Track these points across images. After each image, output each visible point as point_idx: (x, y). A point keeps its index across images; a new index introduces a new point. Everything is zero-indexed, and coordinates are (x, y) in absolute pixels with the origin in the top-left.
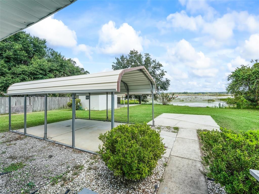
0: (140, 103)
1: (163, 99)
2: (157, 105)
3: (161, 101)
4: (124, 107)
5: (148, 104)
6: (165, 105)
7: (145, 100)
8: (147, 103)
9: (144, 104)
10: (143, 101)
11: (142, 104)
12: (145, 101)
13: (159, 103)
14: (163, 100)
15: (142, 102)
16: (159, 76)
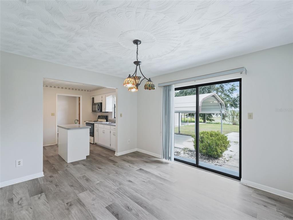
0: (204, 122)
1: (234, 118)
2: (226, 124)
3: (231, 120)
4: (188, 125)
5: (215, 123)
6: (235, 124)
7: (210, 118)
8: (213, 122)
9: (209, 123)
10: (208, 119)
11: (207, 123)
12: (211, 120)
13: (228, 123)
14: (234, 120)
15: (207, 121)
16: (229, 92)
